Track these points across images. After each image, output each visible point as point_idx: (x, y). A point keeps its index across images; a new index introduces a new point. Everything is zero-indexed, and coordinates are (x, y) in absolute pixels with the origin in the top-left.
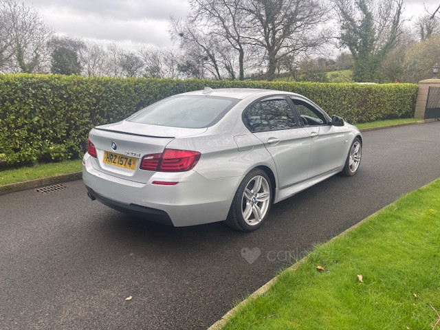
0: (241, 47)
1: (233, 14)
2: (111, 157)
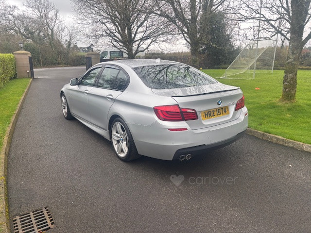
2: (210, 113)
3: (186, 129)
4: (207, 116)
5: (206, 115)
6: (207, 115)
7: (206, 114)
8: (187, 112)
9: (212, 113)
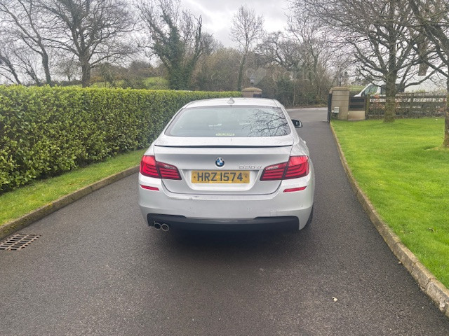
0: (43, 50)
1: (28, 10)
2: (207, 175)
3: (157, 189)
4: (200, 179)
5: (199, 177)
6: (202, 177)
7: (200, 175)
8: (164, 167)
9: (212, 176)
